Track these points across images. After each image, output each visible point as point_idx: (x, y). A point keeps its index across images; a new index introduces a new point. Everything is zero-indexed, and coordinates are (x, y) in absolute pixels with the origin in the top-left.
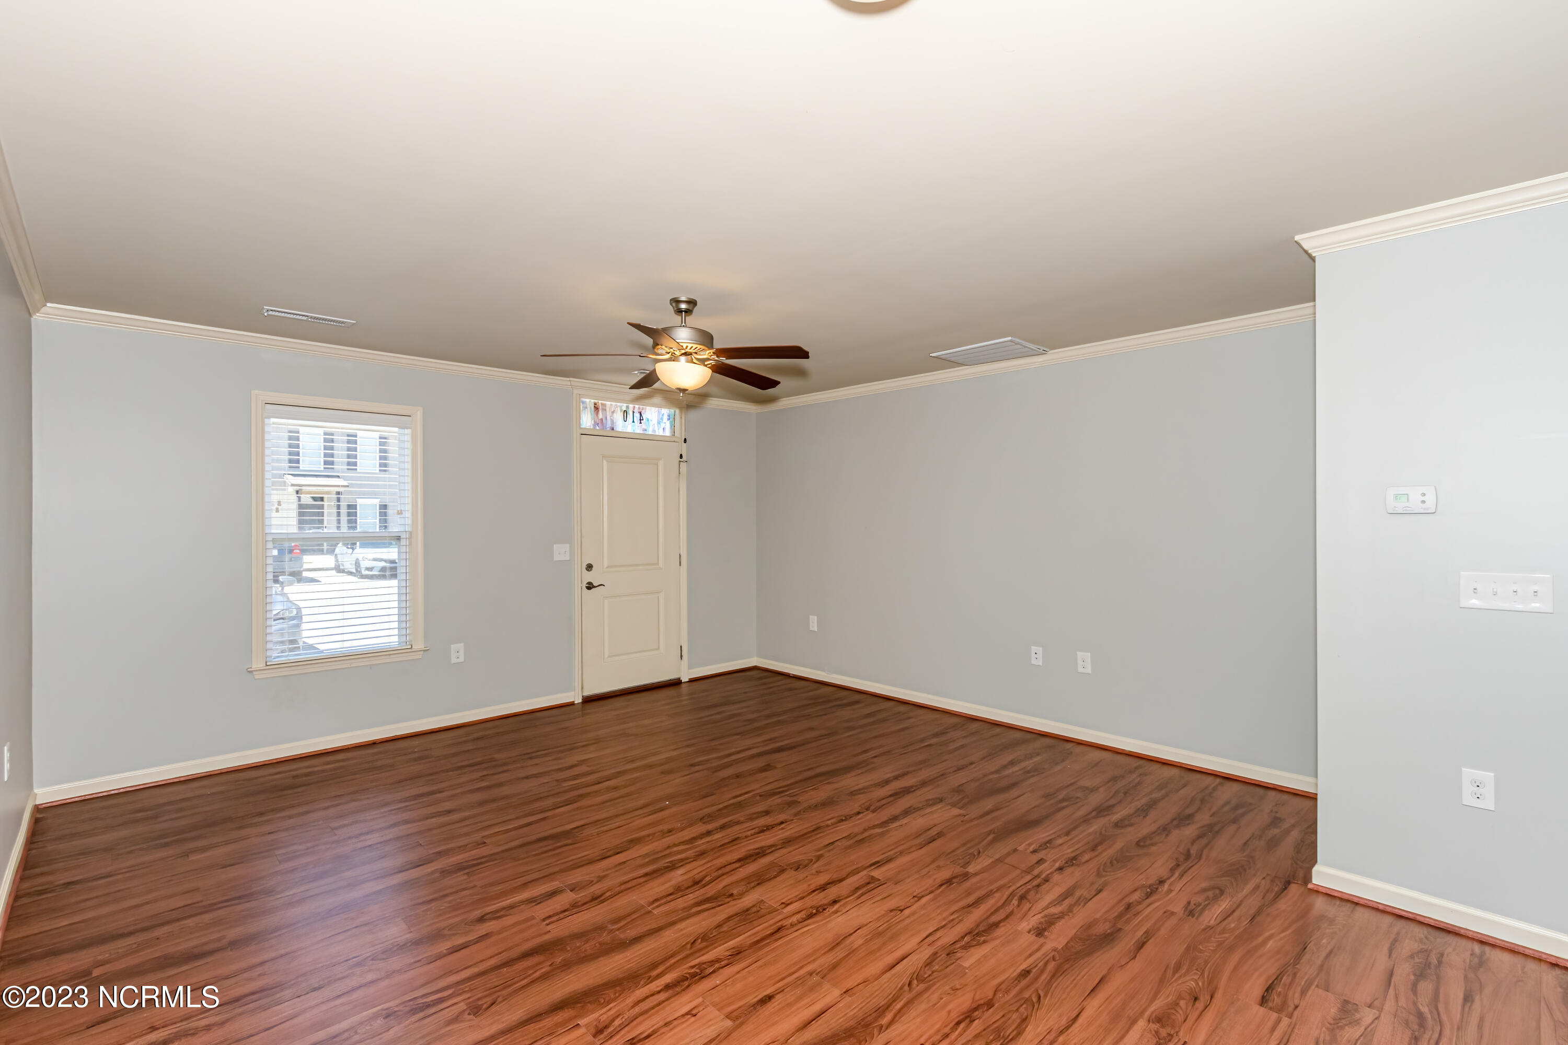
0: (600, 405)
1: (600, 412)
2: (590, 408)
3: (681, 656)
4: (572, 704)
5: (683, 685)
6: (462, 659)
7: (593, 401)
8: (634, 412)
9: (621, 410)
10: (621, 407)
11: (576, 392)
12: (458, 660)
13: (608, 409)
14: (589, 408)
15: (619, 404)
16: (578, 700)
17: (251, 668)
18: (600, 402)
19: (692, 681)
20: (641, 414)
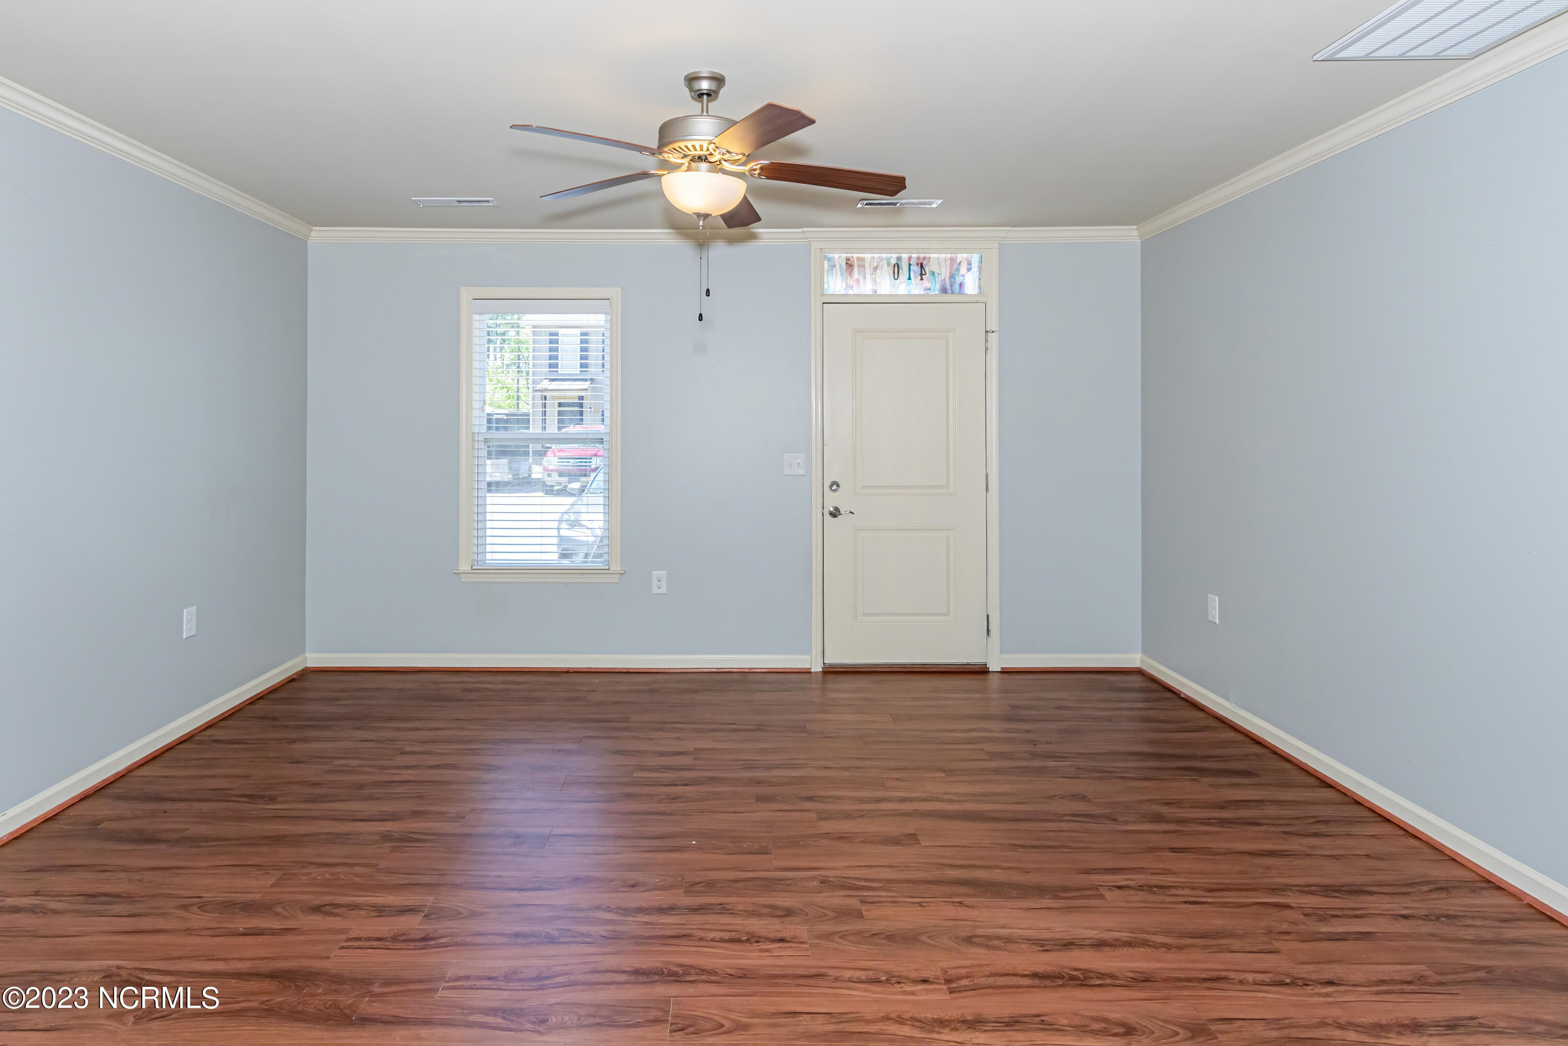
0: (855, 260)
1: (856, 269)
2: (841, 266)
3: (988, 630)
4: (808, 672)
5: (990, 676)
6: (664, 590)
7: (844, 256)
8: (910, 265)
9: (889, 264)
10: (888, 260)
11: (815, 245)
12: (659, 591)
13: (867, 265)
14: (838, 267)
15: (884, 256)
16: (817, 668)
17: (458, 570)
18: (855, 255)
19: (1005, 672)
20: (922, 266)
